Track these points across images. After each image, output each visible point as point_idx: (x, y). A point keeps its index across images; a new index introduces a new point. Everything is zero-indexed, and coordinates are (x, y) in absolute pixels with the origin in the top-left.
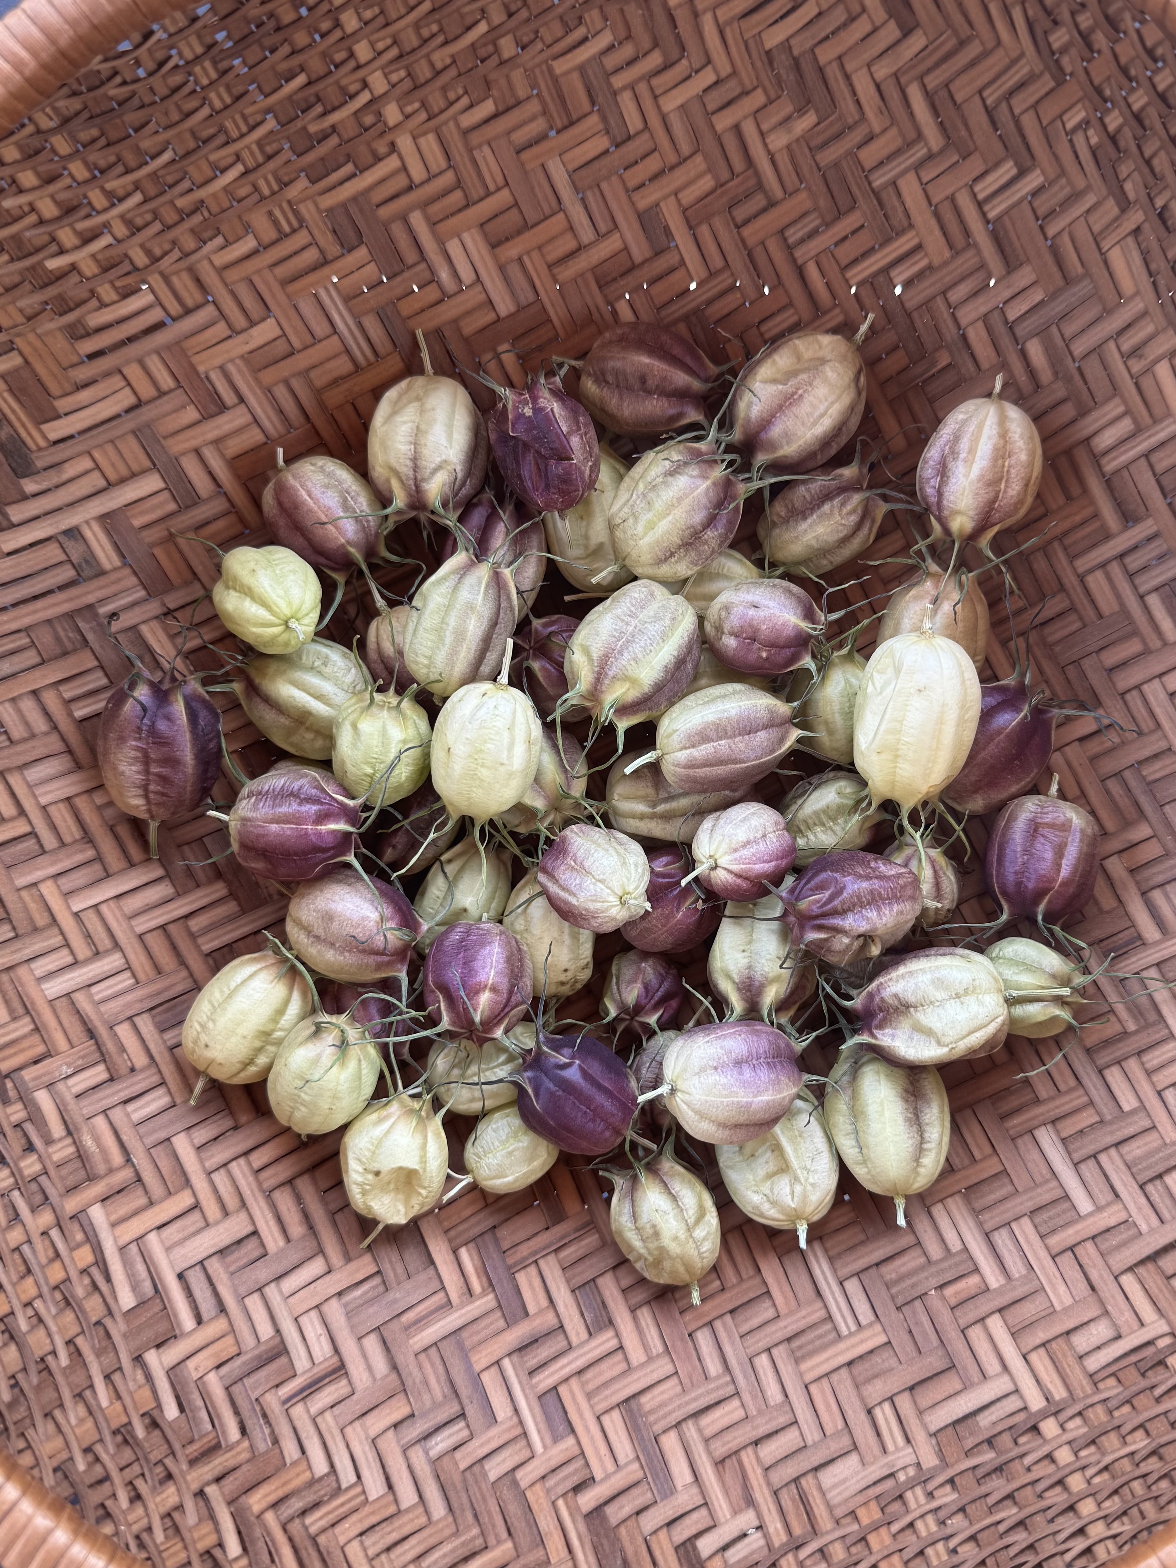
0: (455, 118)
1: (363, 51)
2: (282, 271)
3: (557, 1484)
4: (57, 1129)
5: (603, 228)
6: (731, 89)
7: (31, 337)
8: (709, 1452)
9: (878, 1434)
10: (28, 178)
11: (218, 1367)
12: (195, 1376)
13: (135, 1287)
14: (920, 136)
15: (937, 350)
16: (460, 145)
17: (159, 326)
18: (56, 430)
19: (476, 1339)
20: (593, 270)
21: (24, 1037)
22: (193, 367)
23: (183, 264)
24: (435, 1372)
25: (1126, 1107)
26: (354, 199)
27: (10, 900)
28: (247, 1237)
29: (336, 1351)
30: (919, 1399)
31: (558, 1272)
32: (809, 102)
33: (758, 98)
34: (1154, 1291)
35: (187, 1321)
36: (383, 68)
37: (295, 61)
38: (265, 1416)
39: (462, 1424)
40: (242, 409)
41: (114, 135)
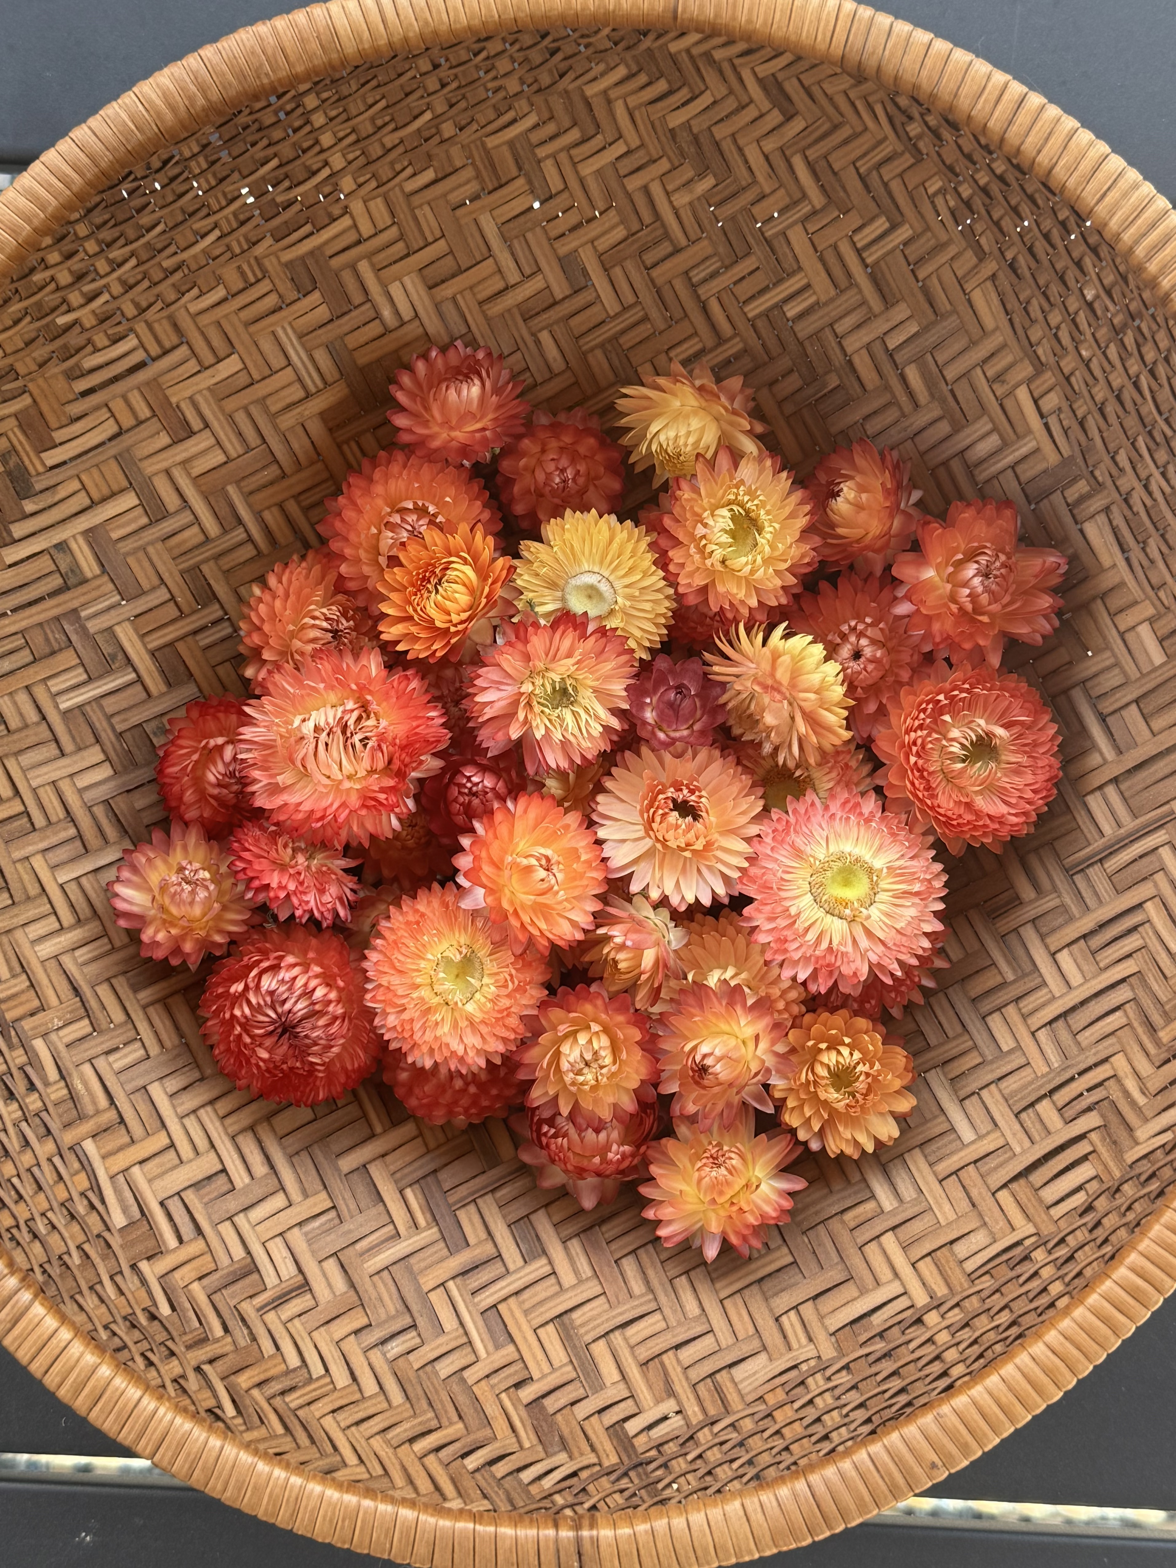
0: (400, 185)
1: (326, 139)
2: (246, 314)
3: (500, 1382)
4: (52, 1074)
5: (528, 271)
6: (639, 158)
7: (41, 381)
8: (635, 1357)
9: (785, 1337)
10: (54, 257)
11: (200, 1279)
12: (182, 1284)
13: (125, 1210)
14: (804, 196)
15: (826, 373)
16: (404, 207)
17: (141, 365)
18: (52, 457)
19: (423, 1265)
20: (518, 306)
21: (23, 992)
22: (167, 398)
23: (164, 313)
24: (388, 1290)
25: (1005, 1048)
26: (312, 253)
27: (8, 871)
28: (216, 1174)
29: (300, 1270)
30: (820, 1307)
31: (495, 1209)
32: (708, 168)
33: (664, 165)
34: (1024, 1200)
35: (171, 1241)
36: (341, 150)
37: (271, 151)
38: (243, 1320)
39: (414, 1333)
40: (207, 432)
41: (121, 217)
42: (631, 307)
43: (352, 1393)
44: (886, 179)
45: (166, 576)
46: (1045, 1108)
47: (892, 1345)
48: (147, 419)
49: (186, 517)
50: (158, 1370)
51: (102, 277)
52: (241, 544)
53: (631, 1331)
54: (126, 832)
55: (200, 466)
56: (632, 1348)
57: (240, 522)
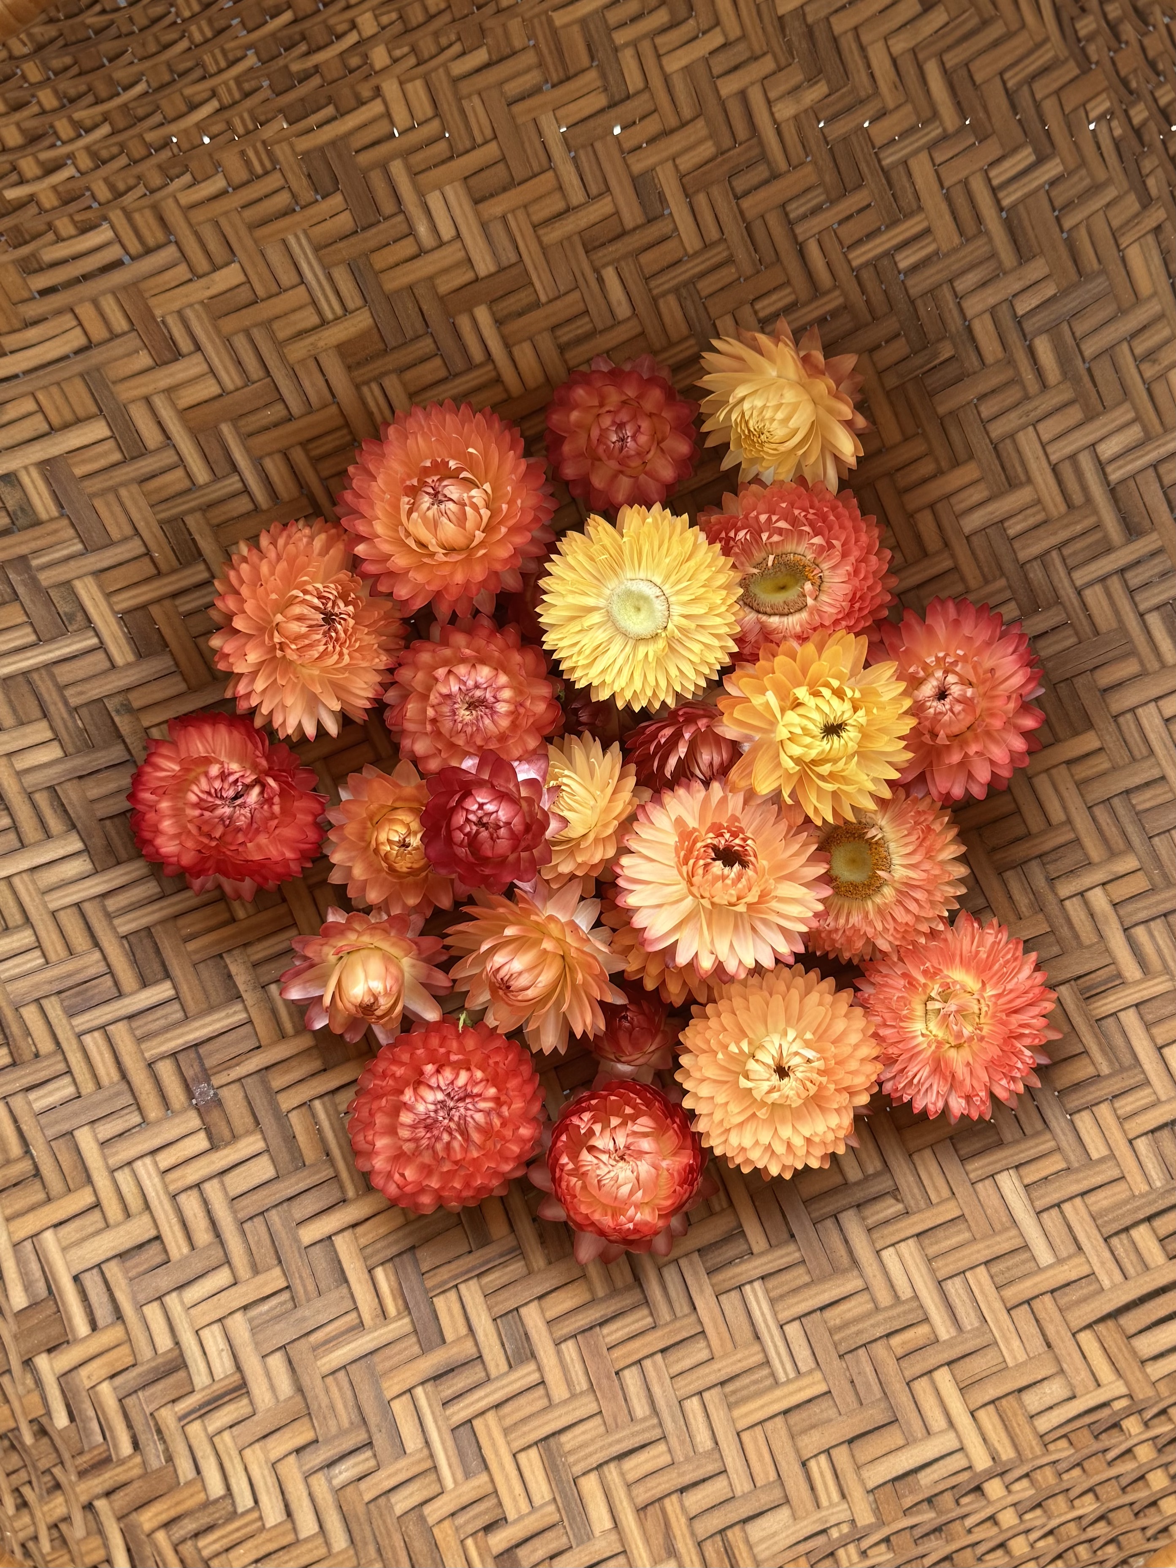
42: (714, 244)
43: (284, 1534)
44: (1039, 96)
45: (141, 526)
46: (1141, 1234)
47: (944, 1519)
48: (124, 334)
49: (168, 458)
50: (32, 1516)
51: (64, 143)
52: (234, 495)
53: (629, 1464)
54: (74, 826)
55: (189, 397)
56: (629, 1486)
57: (235, 468)
